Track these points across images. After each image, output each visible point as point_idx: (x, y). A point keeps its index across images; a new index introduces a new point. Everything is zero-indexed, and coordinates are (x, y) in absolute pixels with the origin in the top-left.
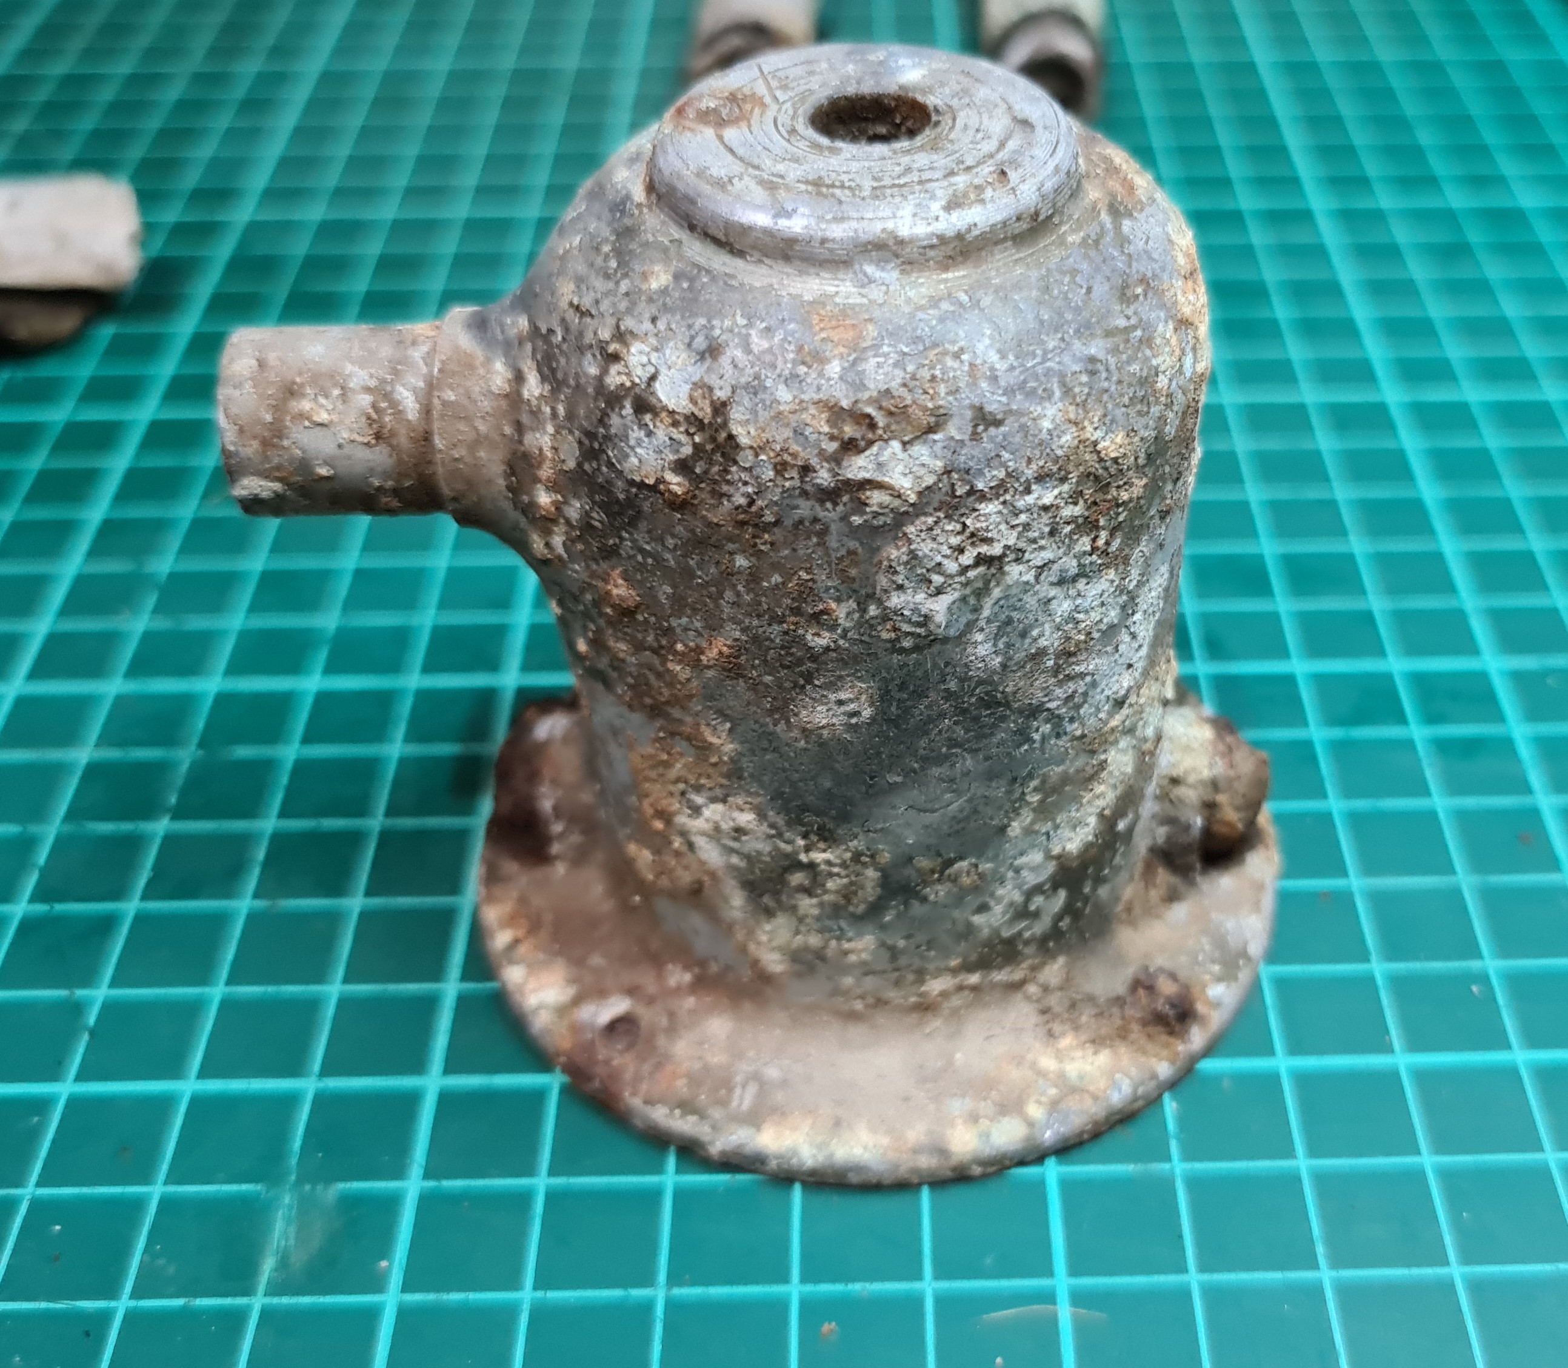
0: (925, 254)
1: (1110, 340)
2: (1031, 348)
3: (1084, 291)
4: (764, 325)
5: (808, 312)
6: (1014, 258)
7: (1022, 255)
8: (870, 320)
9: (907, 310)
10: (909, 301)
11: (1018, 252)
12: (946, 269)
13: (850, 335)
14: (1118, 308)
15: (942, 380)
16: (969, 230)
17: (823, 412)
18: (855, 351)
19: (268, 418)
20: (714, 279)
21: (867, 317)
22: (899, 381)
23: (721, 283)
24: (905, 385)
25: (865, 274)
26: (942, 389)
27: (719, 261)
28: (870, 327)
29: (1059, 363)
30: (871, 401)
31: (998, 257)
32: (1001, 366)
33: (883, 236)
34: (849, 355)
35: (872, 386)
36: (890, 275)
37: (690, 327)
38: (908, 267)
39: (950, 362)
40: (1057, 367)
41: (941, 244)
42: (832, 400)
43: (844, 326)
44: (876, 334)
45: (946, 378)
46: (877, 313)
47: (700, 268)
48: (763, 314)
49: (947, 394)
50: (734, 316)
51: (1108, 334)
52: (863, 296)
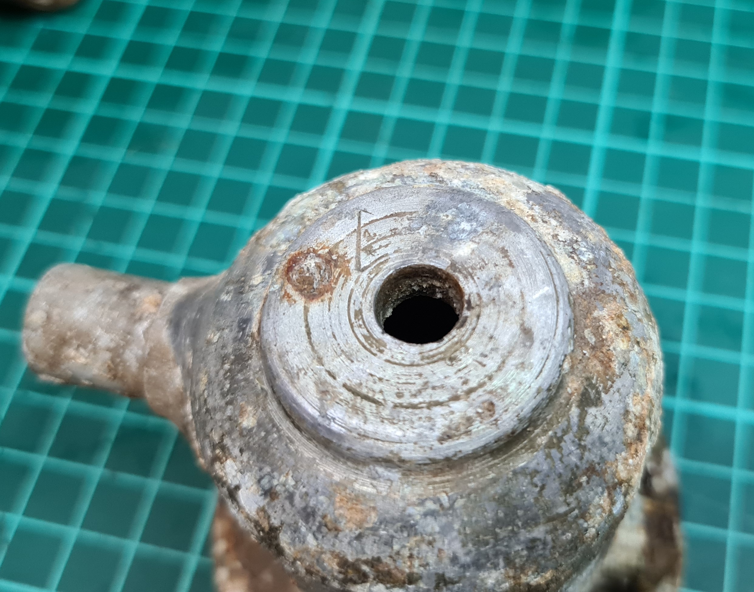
0: (420, 468)
1: (551, 524)
2: (486, 538)
3: (538, 489)
4: (304, 490)
5: (334, 490)
6: (490, 464)
7: (496, 461)
8: (374, 508)
9: (401, 504)
10: (403, 498)
11: (494, 459)
12: (436, 475)
13: (358, 517)
14: (561, 499)
15: (418, 558)
16: (455, 455)
17: (335, 558)
18: (360, 528)
19: (51, 352)
20: (280, 437)
21: (372, 505)
22: (388, 554)
23: (283, 444)
24: (391, 557)
25: (377, 472)
26: (416, 563)
27: (285, 426)
28: (373, 515)
29: (507, 546)
30: (366, 562)
31: (477, 465)
32: (460, 553)
33: (390, 455)
34: (356, 530)
35: (369, 552)
36: (395, 475)
37: (261, 469)
38: (408, 473)
39: (424, 547)
40: (503, 549)
41: (433, 463)
42: (342, 553)
43: (356, 509)
44: (376, 520)
45: (420, 556)
46: (380, 504)
47: (274, 425)
48: (305, 482)
49: (420, 566)
50: (287, 474)
51: (550, 520)
52: (374, 487)
